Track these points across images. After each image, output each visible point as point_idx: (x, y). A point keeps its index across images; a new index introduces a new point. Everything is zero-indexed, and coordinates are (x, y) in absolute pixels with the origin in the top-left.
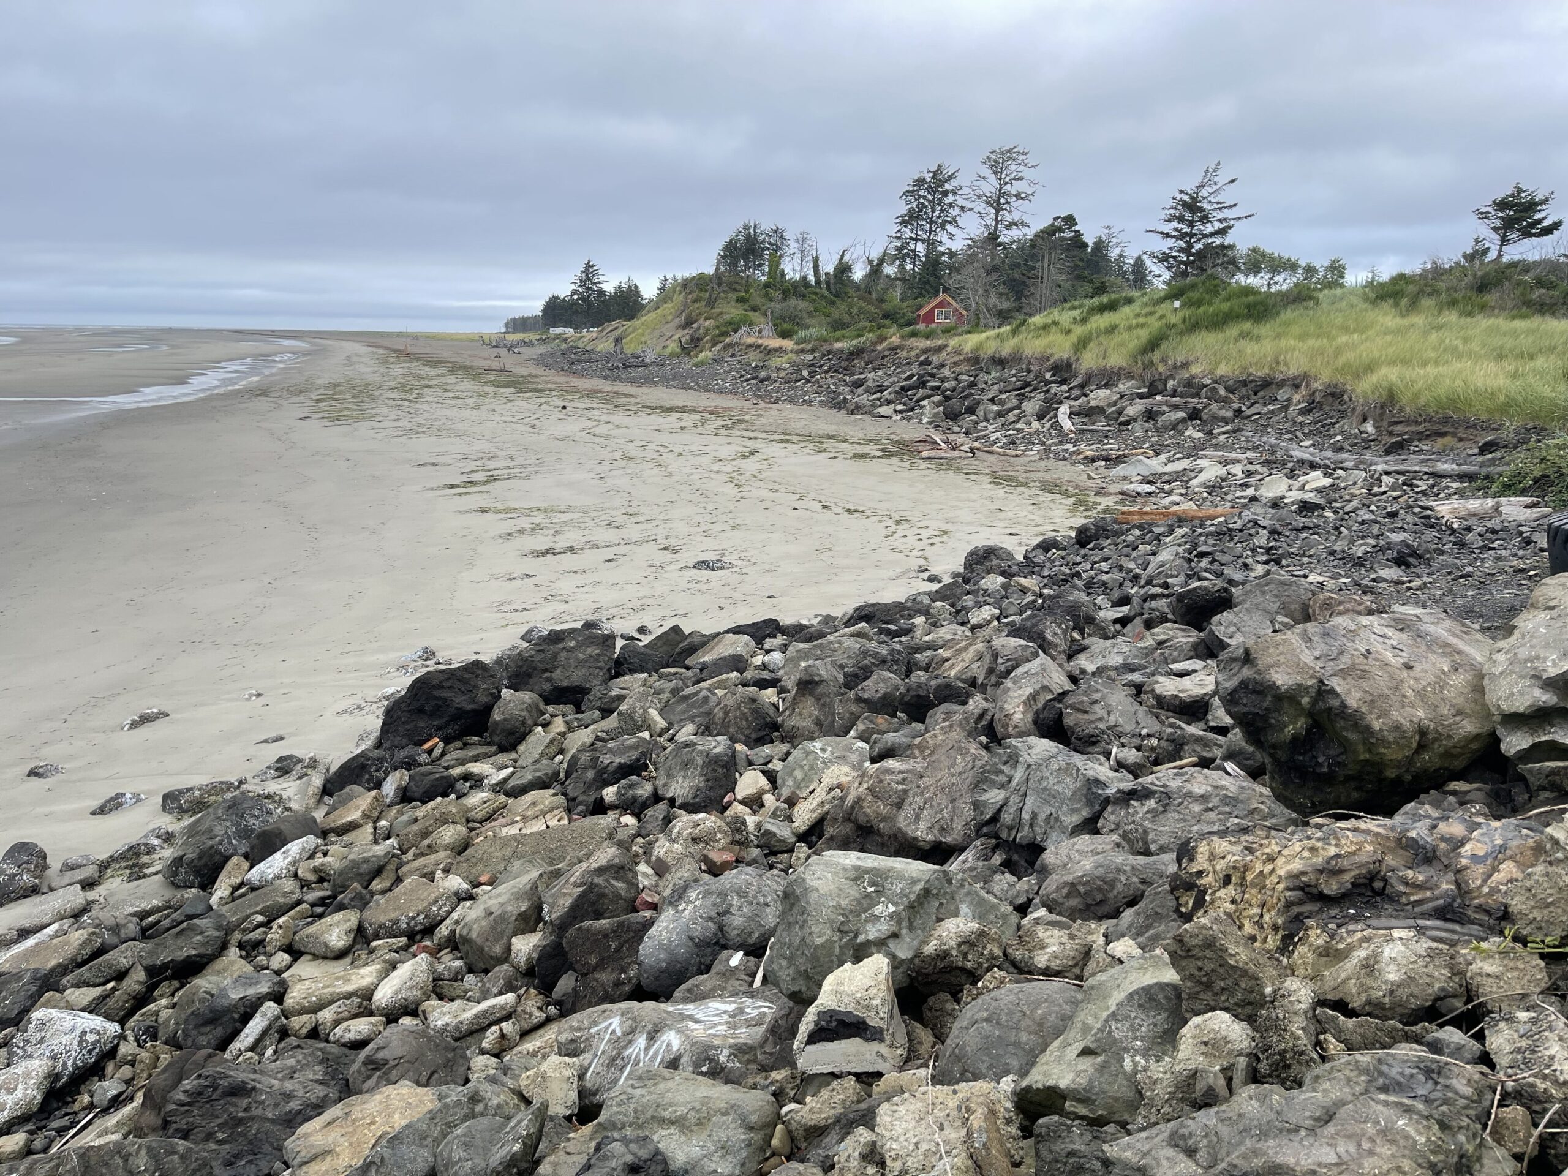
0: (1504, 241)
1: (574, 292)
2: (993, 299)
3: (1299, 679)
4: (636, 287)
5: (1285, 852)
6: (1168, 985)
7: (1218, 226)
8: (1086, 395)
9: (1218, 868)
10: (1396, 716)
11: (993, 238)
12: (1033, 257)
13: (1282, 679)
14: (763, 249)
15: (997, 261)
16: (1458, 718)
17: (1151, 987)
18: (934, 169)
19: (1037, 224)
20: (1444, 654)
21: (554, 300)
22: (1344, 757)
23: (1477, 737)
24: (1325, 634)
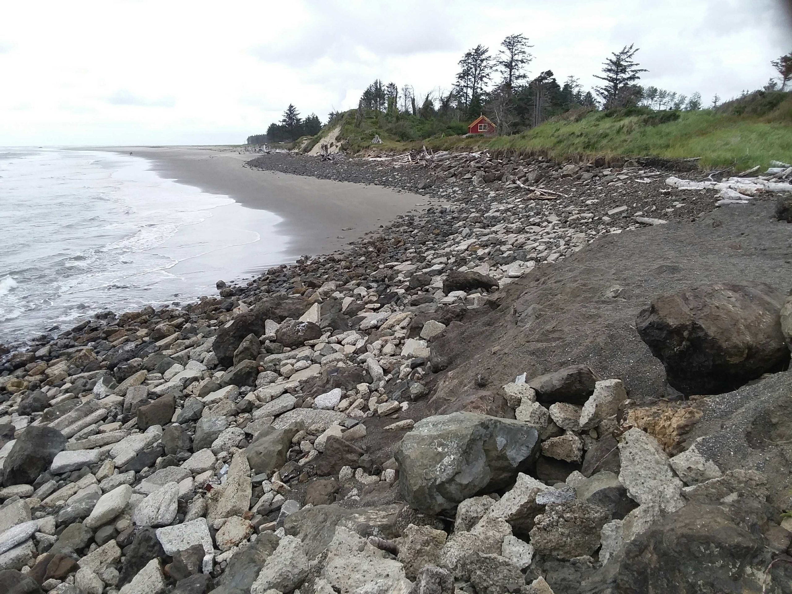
0: (786, 78)
1: (284, 121)
2: (510, 118)
3: (682, 321)
4: (317, 117)
5: (676, 415)
6: (615, 488)
7: (632, 74)
8: (561, 168)
9: (640, 424)
10: (736, 340)
11: (508, 84)
12: (531, 95)
13: (672, 322)
14: (385, 95)
15: (511, 97)
16: (768, 340)
17: (605, 489)
18: (476, 48)
19: (532, 77)
20: (760, 304)
21: (273, 125)
22: (707, 363)
23: (779, 350)
24: (696, 296)
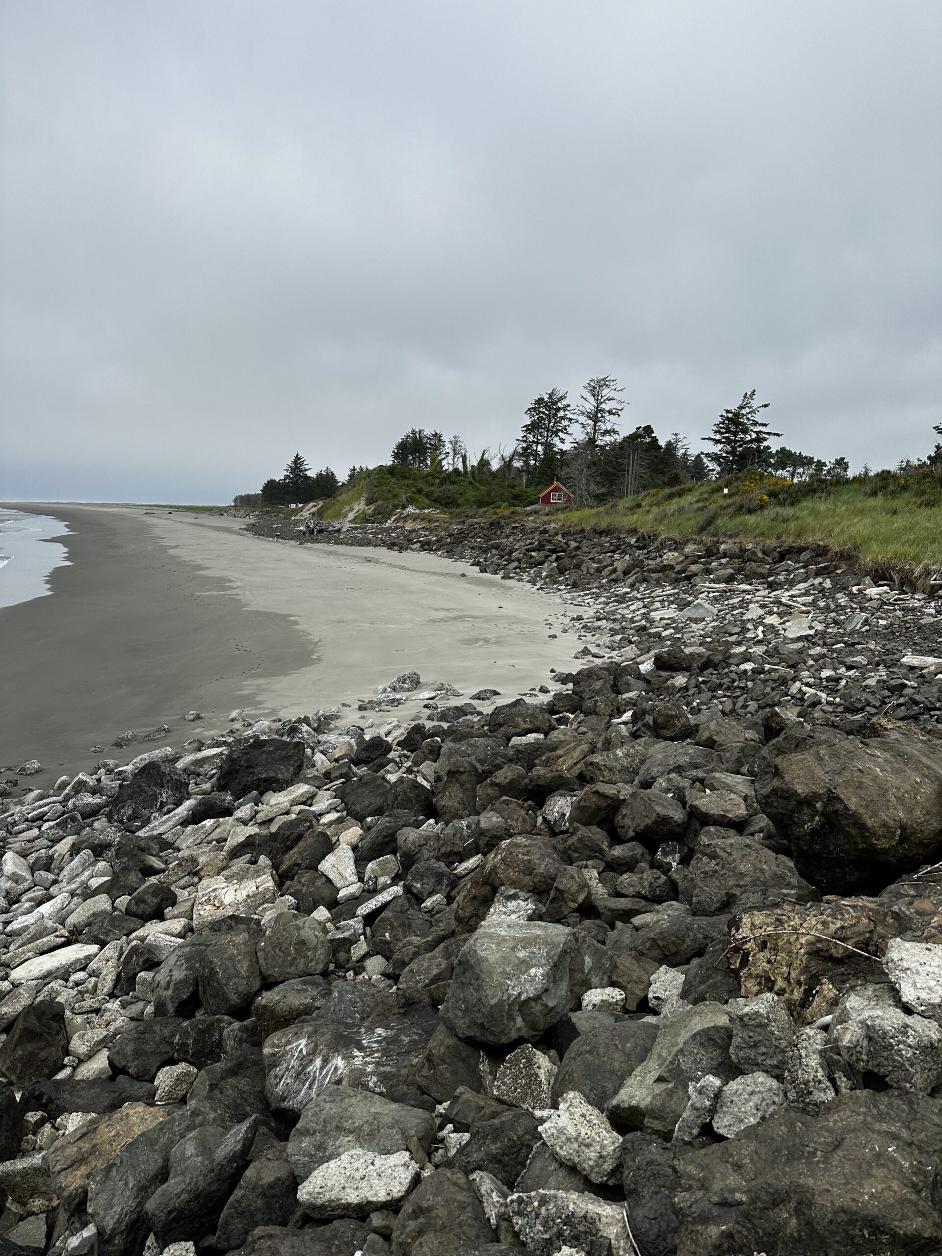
1: (286, 477)
2: (592, 486)
3: (814, 788)
4: (333, 474)
6: (722, 1028)
9: (757, 935)
10: (883, 816)
11: (592, 442)
12: (622, 456)
13: (801, 789)
14: (426, 449)
15: (596, 459)
16: (928, 817)
17: (710, 1028)
18: (550, 392)
20: (917, 769)
21: (271, 482)
22: (847, 847)
